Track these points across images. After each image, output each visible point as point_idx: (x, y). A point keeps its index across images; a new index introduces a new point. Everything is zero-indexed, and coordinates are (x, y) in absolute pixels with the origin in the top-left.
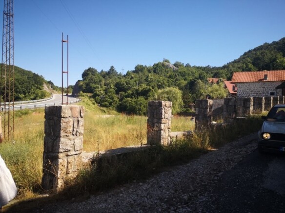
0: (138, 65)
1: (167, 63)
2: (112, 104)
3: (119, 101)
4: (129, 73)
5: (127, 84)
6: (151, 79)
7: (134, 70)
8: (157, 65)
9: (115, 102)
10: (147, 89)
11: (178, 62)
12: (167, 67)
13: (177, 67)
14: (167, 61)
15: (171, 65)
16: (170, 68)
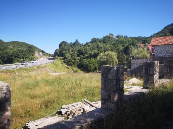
0: (93, 38)
1: (112, 36)
2: (75, 63)
3: (79, 61)
4: (88, 43)
5: (85, 50)
6: (101, 46)
7: (91, 41)
8: (105, 37)
9: (76, 62)
10: (97, 53)
11: (119, 35)
12: (112, 38)
13: (119, 38)
14: (112, 35)
15: (115, 37)
16: (114, 39)
